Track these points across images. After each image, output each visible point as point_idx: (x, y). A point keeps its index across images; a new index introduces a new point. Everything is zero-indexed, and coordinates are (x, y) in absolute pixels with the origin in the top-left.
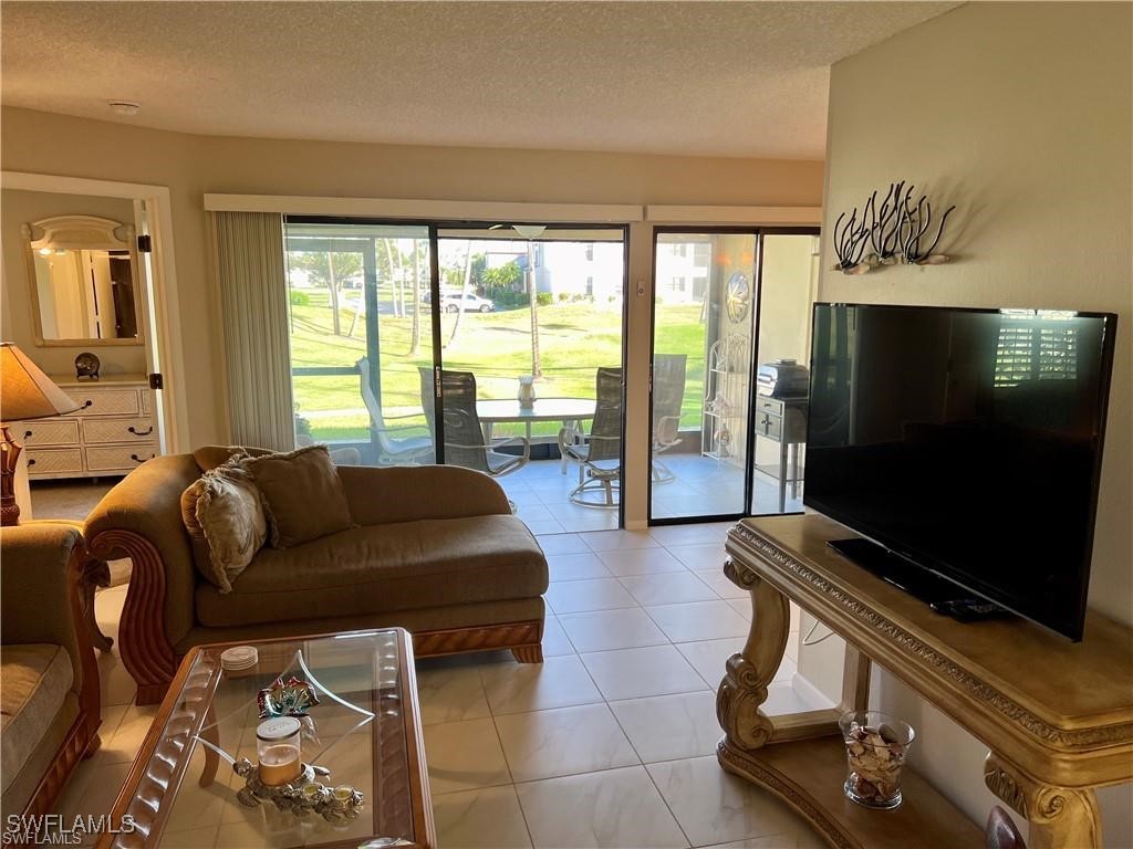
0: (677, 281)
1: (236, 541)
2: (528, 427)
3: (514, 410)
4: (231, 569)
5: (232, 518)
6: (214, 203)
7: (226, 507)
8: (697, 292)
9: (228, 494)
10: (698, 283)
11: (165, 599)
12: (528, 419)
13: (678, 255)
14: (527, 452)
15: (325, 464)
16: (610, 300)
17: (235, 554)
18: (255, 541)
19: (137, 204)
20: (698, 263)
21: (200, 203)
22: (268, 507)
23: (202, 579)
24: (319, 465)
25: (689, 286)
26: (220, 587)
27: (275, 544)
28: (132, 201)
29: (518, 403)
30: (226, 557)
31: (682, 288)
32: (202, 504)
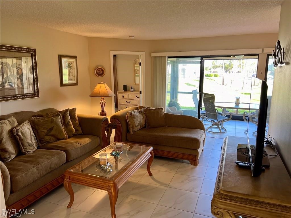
1: (135, 124)
2: (237, 110)
3: (234, 105)
4: (133, 130)
5: (135, 120)
6: (153, 55)
7: (134, 117)
9: (135, 115)
11: (122, 134)
12: (238, 108)
14: (231, 117)
15: (161, 112)
17: (135, 127)
18: (141, 125)
19: (140, 55)
21: (150, 55)
22: (146, 119)
23: (128, 131)
24: (160, 112)
26: (130, 133)
27: (147, 127)
28: (139, 55)
29: (235, 104)
30: (133, 127)
32: (129, 116)
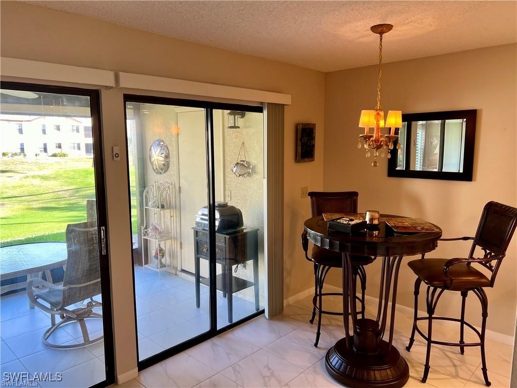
0: (76, 145)
8: (87, 151)
10: (87, 145)
13: (75, 132)
16: (36, 155)
20: (86, 136)
25: (83, 147)
31: (79, 148)
